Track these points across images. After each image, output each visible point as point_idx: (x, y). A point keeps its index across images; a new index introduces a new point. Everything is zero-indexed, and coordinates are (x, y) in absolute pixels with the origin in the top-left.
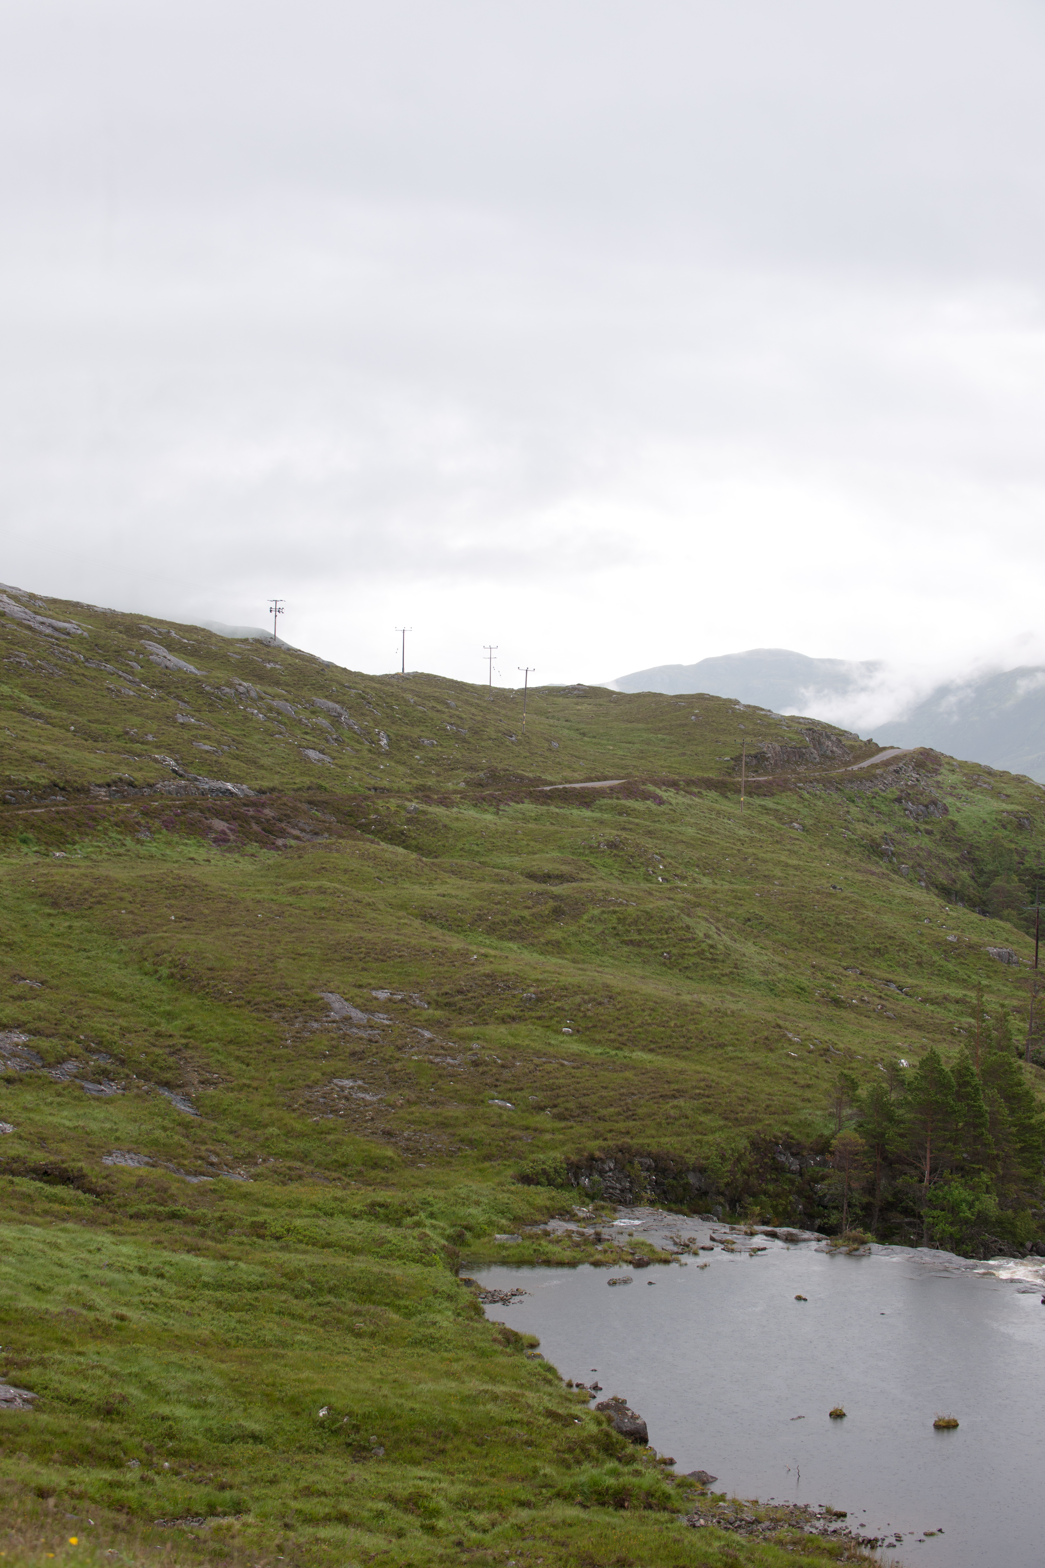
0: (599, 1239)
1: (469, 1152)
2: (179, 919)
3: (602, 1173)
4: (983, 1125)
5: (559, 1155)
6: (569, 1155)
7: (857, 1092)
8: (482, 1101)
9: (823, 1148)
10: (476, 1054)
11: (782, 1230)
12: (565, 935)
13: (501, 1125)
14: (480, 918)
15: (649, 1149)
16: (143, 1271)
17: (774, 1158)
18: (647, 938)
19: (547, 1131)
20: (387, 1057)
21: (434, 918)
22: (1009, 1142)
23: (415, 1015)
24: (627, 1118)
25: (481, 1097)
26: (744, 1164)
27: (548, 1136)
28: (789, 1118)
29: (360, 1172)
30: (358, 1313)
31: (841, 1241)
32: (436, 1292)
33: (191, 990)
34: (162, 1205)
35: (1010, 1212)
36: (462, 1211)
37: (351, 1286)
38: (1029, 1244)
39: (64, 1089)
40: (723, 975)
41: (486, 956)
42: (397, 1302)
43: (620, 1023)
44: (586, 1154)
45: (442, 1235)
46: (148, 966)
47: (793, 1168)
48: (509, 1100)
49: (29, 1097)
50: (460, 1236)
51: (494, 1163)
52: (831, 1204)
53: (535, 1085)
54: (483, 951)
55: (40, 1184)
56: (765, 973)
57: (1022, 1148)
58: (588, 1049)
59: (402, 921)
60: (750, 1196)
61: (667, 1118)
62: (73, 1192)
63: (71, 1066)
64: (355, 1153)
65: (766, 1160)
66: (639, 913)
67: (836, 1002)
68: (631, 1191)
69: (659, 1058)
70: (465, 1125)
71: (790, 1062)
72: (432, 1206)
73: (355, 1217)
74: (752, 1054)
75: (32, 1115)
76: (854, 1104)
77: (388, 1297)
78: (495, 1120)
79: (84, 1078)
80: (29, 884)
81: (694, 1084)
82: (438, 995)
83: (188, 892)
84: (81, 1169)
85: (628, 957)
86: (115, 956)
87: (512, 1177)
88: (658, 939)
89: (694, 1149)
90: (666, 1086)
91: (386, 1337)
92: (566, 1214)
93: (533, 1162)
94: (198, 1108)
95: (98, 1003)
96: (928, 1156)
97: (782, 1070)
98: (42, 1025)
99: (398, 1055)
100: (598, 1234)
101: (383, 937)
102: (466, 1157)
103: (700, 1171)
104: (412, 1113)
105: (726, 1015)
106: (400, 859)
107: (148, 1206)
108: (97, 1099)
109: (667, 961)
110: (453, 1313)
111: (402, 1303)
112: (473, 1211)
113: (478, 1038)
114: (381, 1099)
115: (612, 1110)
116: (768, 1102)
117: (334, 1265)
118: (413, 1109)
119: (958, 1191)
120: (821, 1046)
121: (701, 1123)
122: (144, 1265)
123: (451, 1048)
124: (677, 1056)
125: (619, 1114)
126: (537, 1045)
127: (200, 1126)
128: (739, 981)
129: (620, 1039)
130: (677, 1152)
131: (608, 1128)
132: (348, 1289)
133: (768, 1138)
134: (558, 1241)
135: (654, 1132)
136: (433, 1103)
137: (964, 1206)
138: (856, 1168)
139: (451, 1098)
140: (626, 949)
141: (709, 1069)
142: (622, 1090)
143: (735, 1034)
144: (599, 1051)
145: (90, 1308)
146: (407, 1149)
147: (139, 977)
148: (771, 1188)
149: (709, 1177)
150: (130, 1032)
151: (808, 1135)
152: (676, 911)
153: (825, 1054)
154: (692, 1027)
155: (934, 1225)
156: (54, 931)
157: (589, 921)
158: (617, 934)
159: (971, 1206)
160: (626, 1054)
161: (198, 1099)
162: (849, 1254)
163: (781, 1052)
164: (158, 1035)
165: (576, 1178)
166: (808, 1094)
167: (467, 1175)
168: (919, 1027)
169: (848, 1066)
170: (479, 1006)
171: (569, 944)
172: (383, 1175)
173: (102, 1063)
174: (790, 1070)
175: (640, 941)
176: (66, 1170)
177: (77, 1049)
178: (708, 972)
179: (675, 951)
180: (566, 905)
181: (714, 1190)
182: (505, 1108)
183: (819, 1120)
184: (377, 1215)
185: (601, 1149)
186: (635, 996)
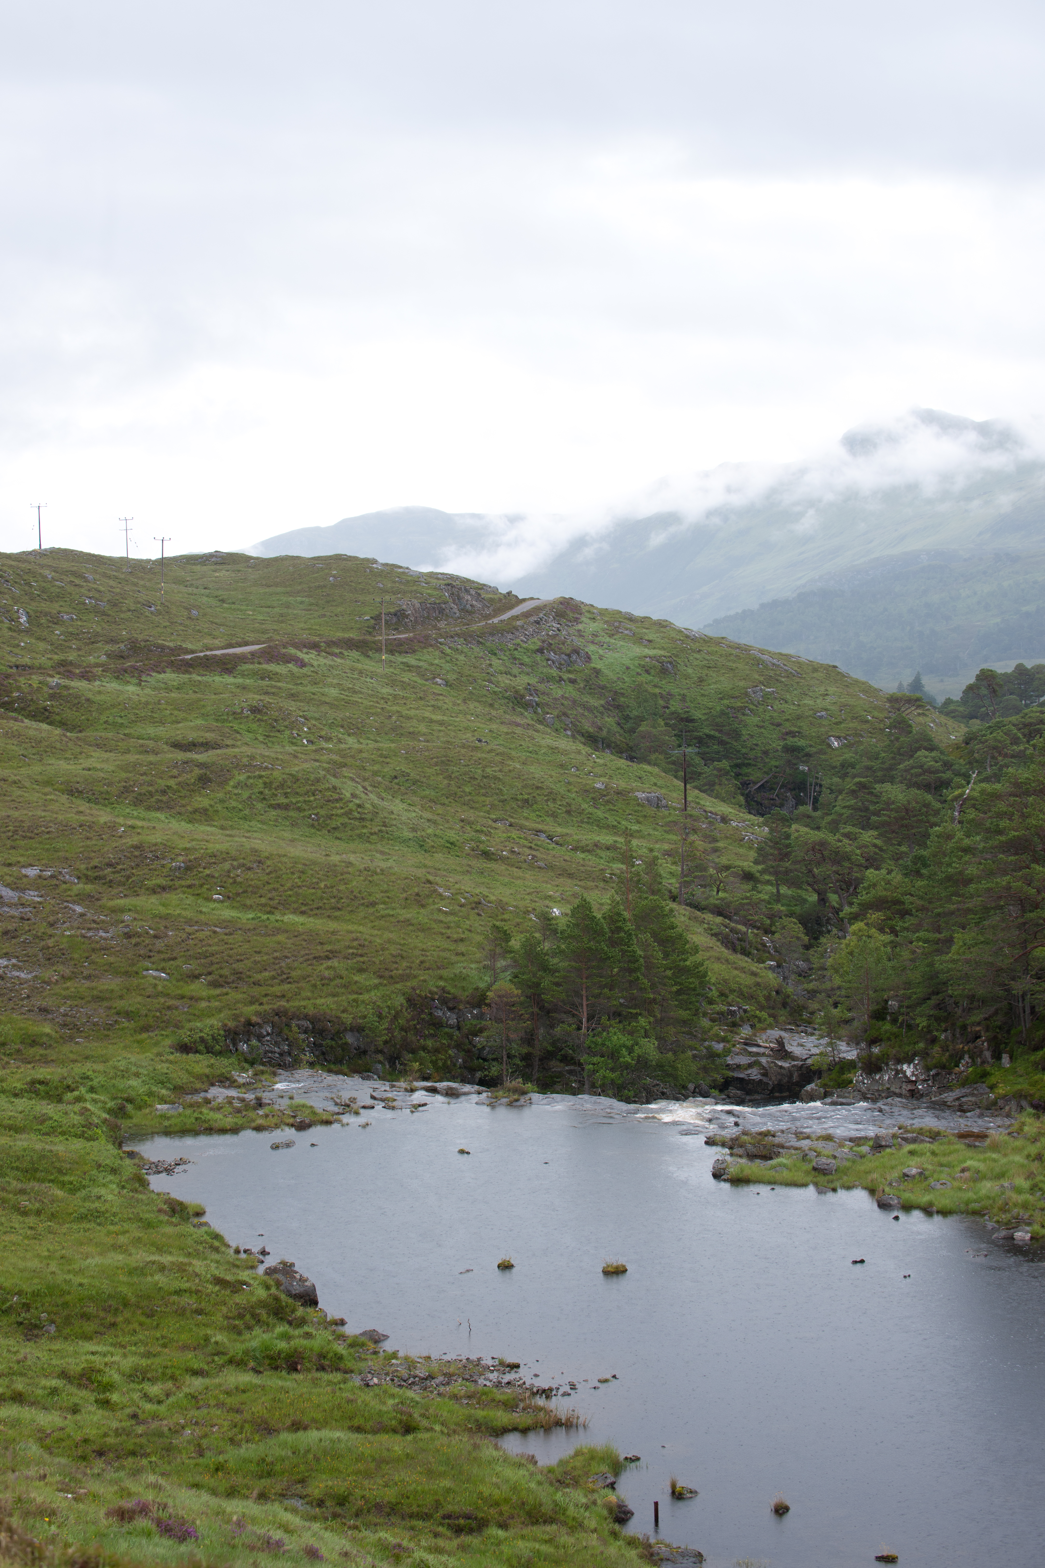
0: (260, 1104)
1: (126, 1024)
3: (260, 1038)
4: (638, 969)
5: (216, 1023)
6: (226, 1021)
7: (510, 944)
8: (137, 973)
9: (479, 1000)
10: (127, 926)
11: (443, 1085)
12: (212, 803)
13: (157, 996)
14: (126, 790)
15: (306, 1011)
17: (431, 1014)
18: (294, 801)
19: (202, 999)
20: (39, 934)
21: (81, 792)
22: (665, 985)
23: (65, 890)
24: (282, 981)
25: (135, 969)
26: (401, 1021)
28: (444, 973)
29: (19, 1051)
30: (22, 1192)
31: (501, 1093)
32: (100, 1166)
35: (670, 1055)
36: (121, 1084)
37: (15, 1165)
38: (691, 1086)
40: (372, 834)
41: (134, 828)
42: (61, 1179)
43: (271, 886)
44: (243, 1020)
45: (104, 1109)
47: (451, 1022)
48: (163, 970)
50: (122, 1108)
51: (151, 1034)
52: (490, 1057)
53: (189, 953)
54: (130, 823)
56: (414, 830)
57: (678, 991)
58: (239, 915)
59: (48, 797)
60: (409, 1052)
61: (322, 979)
64: (12, 1032)
65: (423, 1016)
66: (285, 776)
67: (486, 855)
68: (290, 1054)
69: (311, 919)
70: (121, 997)
71: (442, 917)
72: (92, 1080)
73: (16, 1095)
74: (404, 911)
76: (507, 956)
77: (52, 1174)
78: (150, 991)
81: (347, 944)
82: (87, 869)
85: (276, 820)
87: (170, 1047)
88: (305, 801)
89: (350, 1009)
90: (319, 948)
91: (52, 1214)
92: (225, 1081)
93: (191, 1030)
96: (585, 1003)
97: (434, 925)
99: (50, 931)
100: (258, 1099)
101: (30, 814)
102: (123, 1029)
103: (358, 1031)
104: (68, 988)
105: (376, 874)
106: (44, 735)
109: (316, 823)
110: (118, 1186)
111: (66, 1178)
112: (134, 1082)
113: (130, 910)
114: (36, 976)
115: (267, 974)
116: (422, 958)
118: (69, 984)
119: (617, 1037)
120: (472, 899)
121: (356, 982)
123: (103, 922)
124: (329, 917)
125: (274, 978)
126: (188, 914)
128: (388, 839)
129: (271, 903)
130: (334, 1012)
131: (263, 993)
132: (12, 1168)
133: (423, 994)
134: (219, 1108)
135: (309, 994)
136: (88, 977)
137: (624, 1052)
138: (513, 1019)
139: (106, 971)
140: (274, 813)
141: (361, 928)
142: (277, 954)
143: (386, 892)
144: (251, 916)
146: (65, 1025)
148: (430, 1043)
149: (367, 1036)
151: (464, 989)
152: (323, 773)
153: (477, 908)
154: (342, 887)
155: (594, 1072)
157: (235, 787)
158: (264, 799)
159: (630, 1050)
160: (278, 918)
162: (510, 1105)
163: (432, 907)
165: (235, 1044)
166: (462, 948)
167: (125, 1047)
168: (571, 876)
169: (500, 918)
170: (129, 877)
171: (217, 811)
172: (42, 1052)
174: (442, 925)
175: (287, 805)
178: (357, 832)
179: (323, 812)
180: (212, 772)
181: (373, 1048)
182: (160, 979)
183: (474, 973)
184: (37, 1093)
185: (258, 1014)
186: (284, 859)
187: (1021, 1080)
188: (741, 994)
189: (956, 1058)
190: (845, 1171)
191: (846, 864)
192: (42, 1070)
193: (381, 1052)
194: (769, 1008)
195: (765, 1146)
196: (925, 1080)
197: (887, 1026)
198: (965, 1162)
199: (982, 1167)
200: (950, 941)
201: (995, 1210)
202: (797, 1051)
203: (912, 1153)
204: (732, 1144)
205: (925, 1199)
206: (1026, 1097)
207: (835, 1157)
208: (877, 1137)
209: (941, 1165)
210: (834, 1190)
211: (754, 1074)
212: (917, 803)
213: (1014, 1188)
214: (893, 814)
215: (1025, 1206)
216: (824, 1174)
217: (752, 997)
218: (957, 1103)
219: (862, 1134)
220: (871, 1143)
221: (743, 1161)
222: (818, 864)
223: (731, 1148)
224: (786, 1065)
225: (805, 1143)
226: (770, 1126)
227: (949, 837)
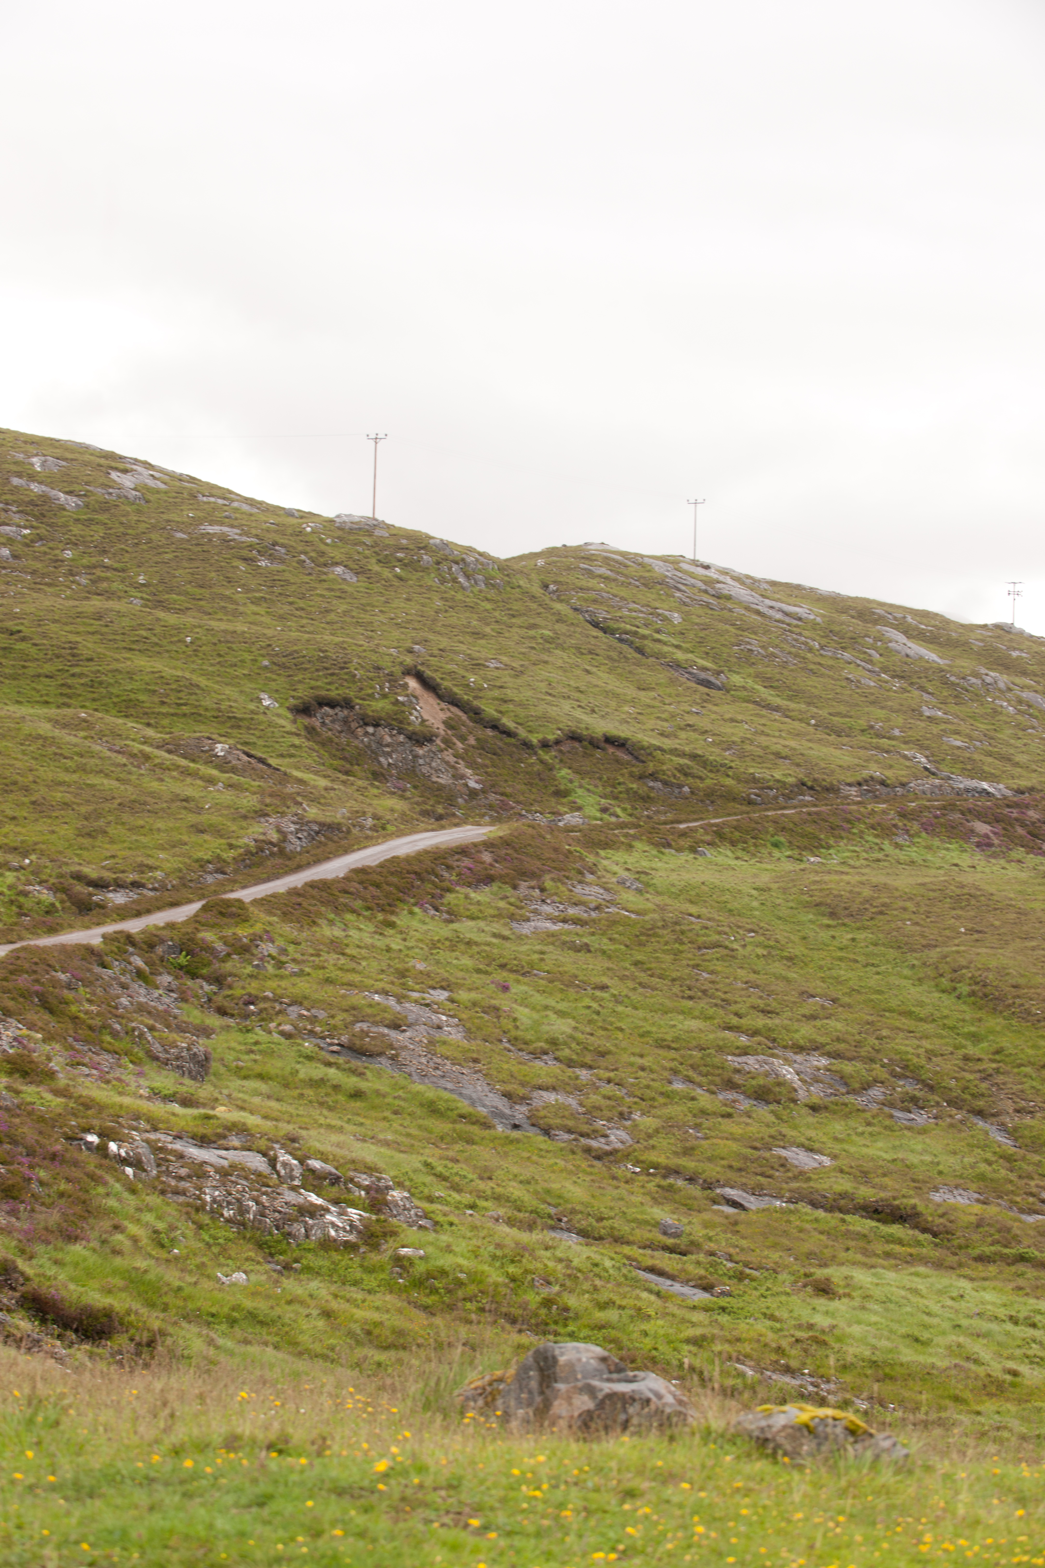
2: (971, 931)
16: (1014, 1320)
33: (995, 1009)
34: (1006, 1246)
39: (873, 1117)
46: (945, 982)
49: (838, 1127)
55: (874, 1224)
62: (911, 1232)
63: (876, 1092)
75: (846, 1147)
79: (892, 1105)
80: (802, 893)
83: (973, 902)
84: (914, 1207)
86: (907, 972)
94: (1016, 1140)
95: (897, 1024)
98: (843, 1046)
107: (993, 1248)
108: (909, 1129)
122: (1013, 1313)
127: (1023, 1159)
145: (976, 1361)
147: (937, 995)
150: (936, 1056)
156: (836, 943)
161: (1015, 1129)
164: (966, 1058)
173: (908, 1089)
176: (898, 1208)
177: (883, 1074)
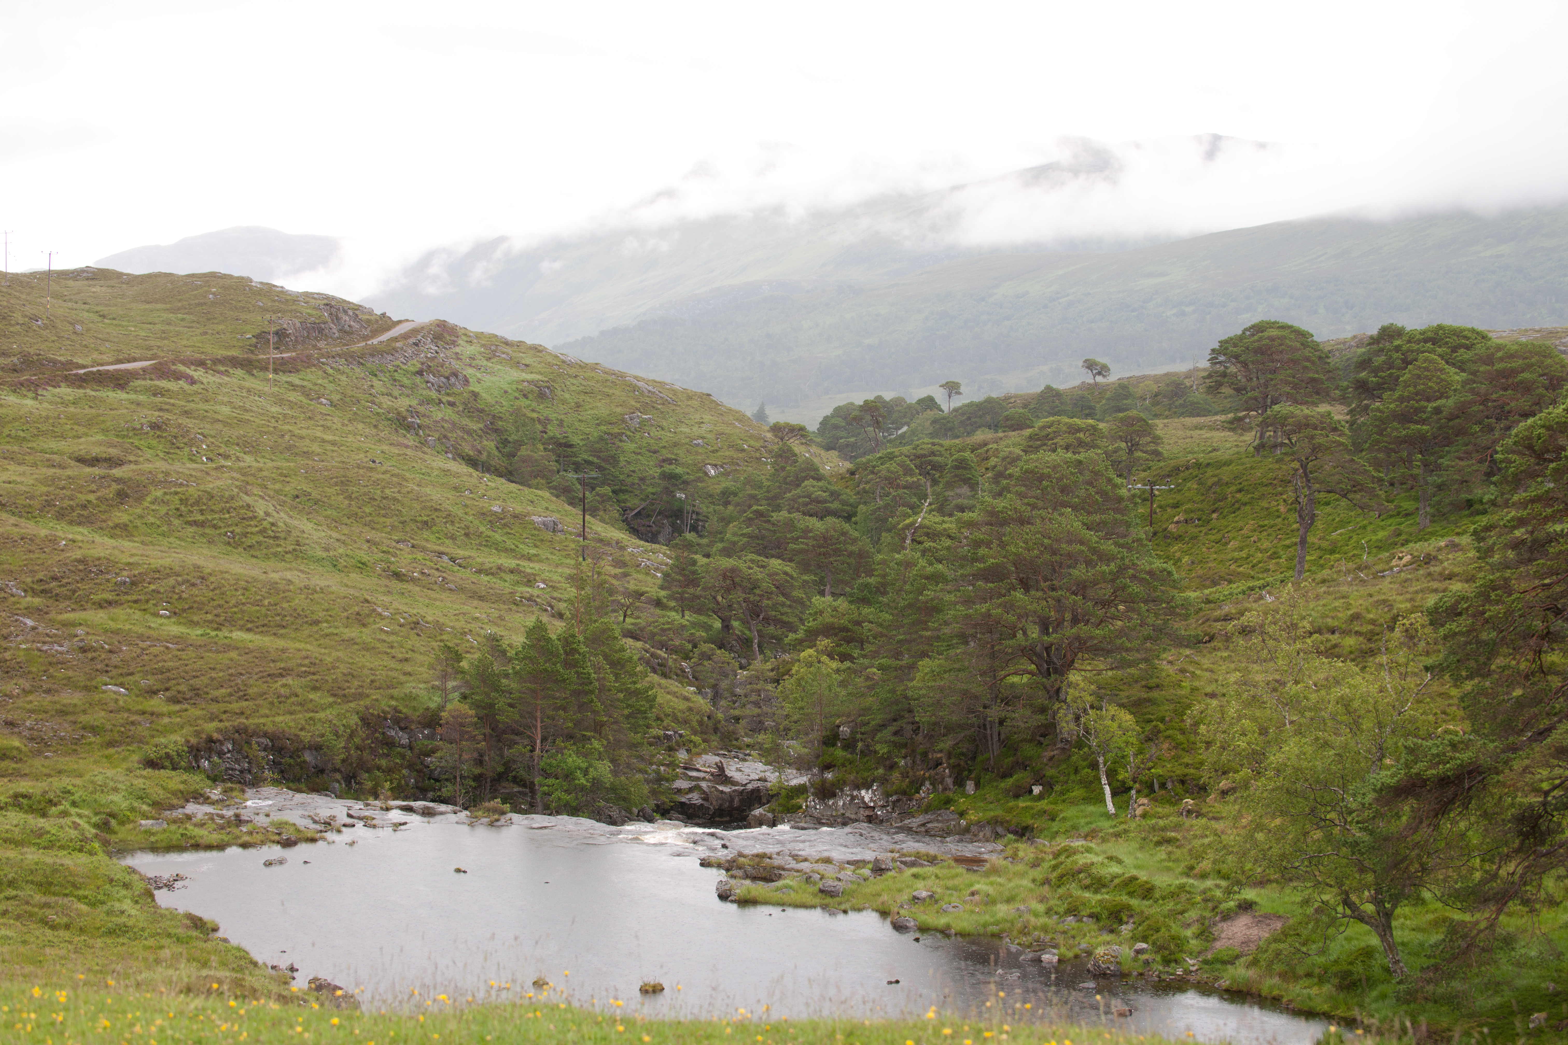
0: (239, 821)
1: (93, 739)
3: (220, 754)
4: (592, 692)
5: (179, 739)
6: (189, 738)
7: (461, 664)
8: (96, 688)
9: (432, 721)
10: (82, 640)
11: (414, 804)
12: (131, 518)
13: (118, 711)
14: (49, 504)
15: (265, 729)
17: (383, 733)
18: (210, 518)
19: (162, 715)
21: (5, 505)
22: (617, 708)
23: (14, 603)
24: (240, 698)
25: (94, 683)
26: (357, 740)
27: (166, 720)
30: (46, 905)
31: (480, 813)
32: (112, 880)
35: (622, 778)
36: (103, 799)
37: (29, 878)
40: (286, 553)
41: (74, 542)
42: (76, 893)
43: (216, 603)
44: (204, 736)
45: (89, 823)
47: (403, 742)
48: (122, 685)
50: (106, 824)
51: (120, 749)
52: (444, 777)
53: (146, 668)
54: (71, 536)
56: (327, 550)
57: (629, 714)
58: (188, 631)
60: (364, 772)
61: (278, 697)
65: (377, 735)
66: (199, 493)
67: (397, 576)
68: (250, 772)
69: (257, 636)
70: (85, 712)
71: (384, 636)
72: (73, 794)
73: (2, 809)
74: (346, 630)
76: (460, 676)
77: (67, 888)
78: (112, 705)
81: (297, 662)
82: (33, 582)
85: (194, 537)
87: (139, 762)
88: (220, 519)
89: (307, 727)
90: (272, 665)
91: (81, 929)
92: (199, 797)
93: (156, 746)
96: (539, 724)
97: (378, 645)
100: (237, 816)
102: (90, 744)
103: (315, 749)
104: (31, 702)
105: (316, 592)
109: (232, 541)
110: (134, 901)
111: (81, 893)
112: (116, 798)
113: (80, 624)
115: (223, 691)
116: (373, 678)
117: (8, 859)
118: (30, 698)
119: (572, 759)
120: (410, 620)
121: (311, 700)
123: (56, 635)
124: (275, 634)
125: (231, 695)
126: (138, 629)
128: (303, 558)
129: (217, 619)
130: (293, 730)
131: (222, 710)
132: (27, 882)
133: (376, 713)
134: (202, 825)
135: (267, 712)
136: (48, 691)
137: (579, 774)
138: (467, 740)
139: (65, 685)
140: (191, 530)
141: (308, 647)
142: (230, 671)
143: (327, 610)
144: (199, 632)
146: (32, 739)
148: (383, 762)
149: (325, 754)
151: (415, 709)
152: (235, 491)
153: (415, 628)
154: (285, 605)
155: (549, 794)
157: (153, 503)
158: (181, 516)
159: (586, 772)
160: (226, 634)
162: (491, 824)
163: (373, 627)
165: (197, 761)
166: (408, 668)
167: (95, 762)
168: (481, 598)
169: (440, 638)
170: (74, 592)
171: (137, 527)
172: (15, 766)
174: (386, 645)
175: (203, 522)
178: (271, 550)
179: (238, 530)
180: (129, 487)
181: (330, 766)
182: (119, 694)
183: (423, 693)
184: (20, 807)
185: (219, 731)
186: (226, 576)
187: (991, 806)
188: (675, 719)
189: (917, 785)
190: (852, 894)
191: (757, 591)
192: (23, 784)
193: (339, 770)
194: (702, 733)
195: (765, 868)
196: (883, 806)
197: (839, 753)
198: (972, 885)
199: (991, 890)
200: (912, 667)
201: (1015, 933)
202: (737, 776)
203: (915, 876)
204: (729, 866)
205: (942, 921)
206: (1002, 824)
207: (840, 880)
208: (877, 860)
209: (948, 888)
210: (845, 912)
211: (695, 798)
212: (835, 531)
213: (1029, 911)
214: (811, 542)
215: (1045, 929)
216: (832, 896)
217: (686, 722)
218: (923, 829)
219: (858, 857)
220: (870, 866)
221: (748, 882)
222: (728, 591)
223: (727, 870)
224: (727, 789)
225: (805, 866)
226: (758, 849)
227: (908, 564)
